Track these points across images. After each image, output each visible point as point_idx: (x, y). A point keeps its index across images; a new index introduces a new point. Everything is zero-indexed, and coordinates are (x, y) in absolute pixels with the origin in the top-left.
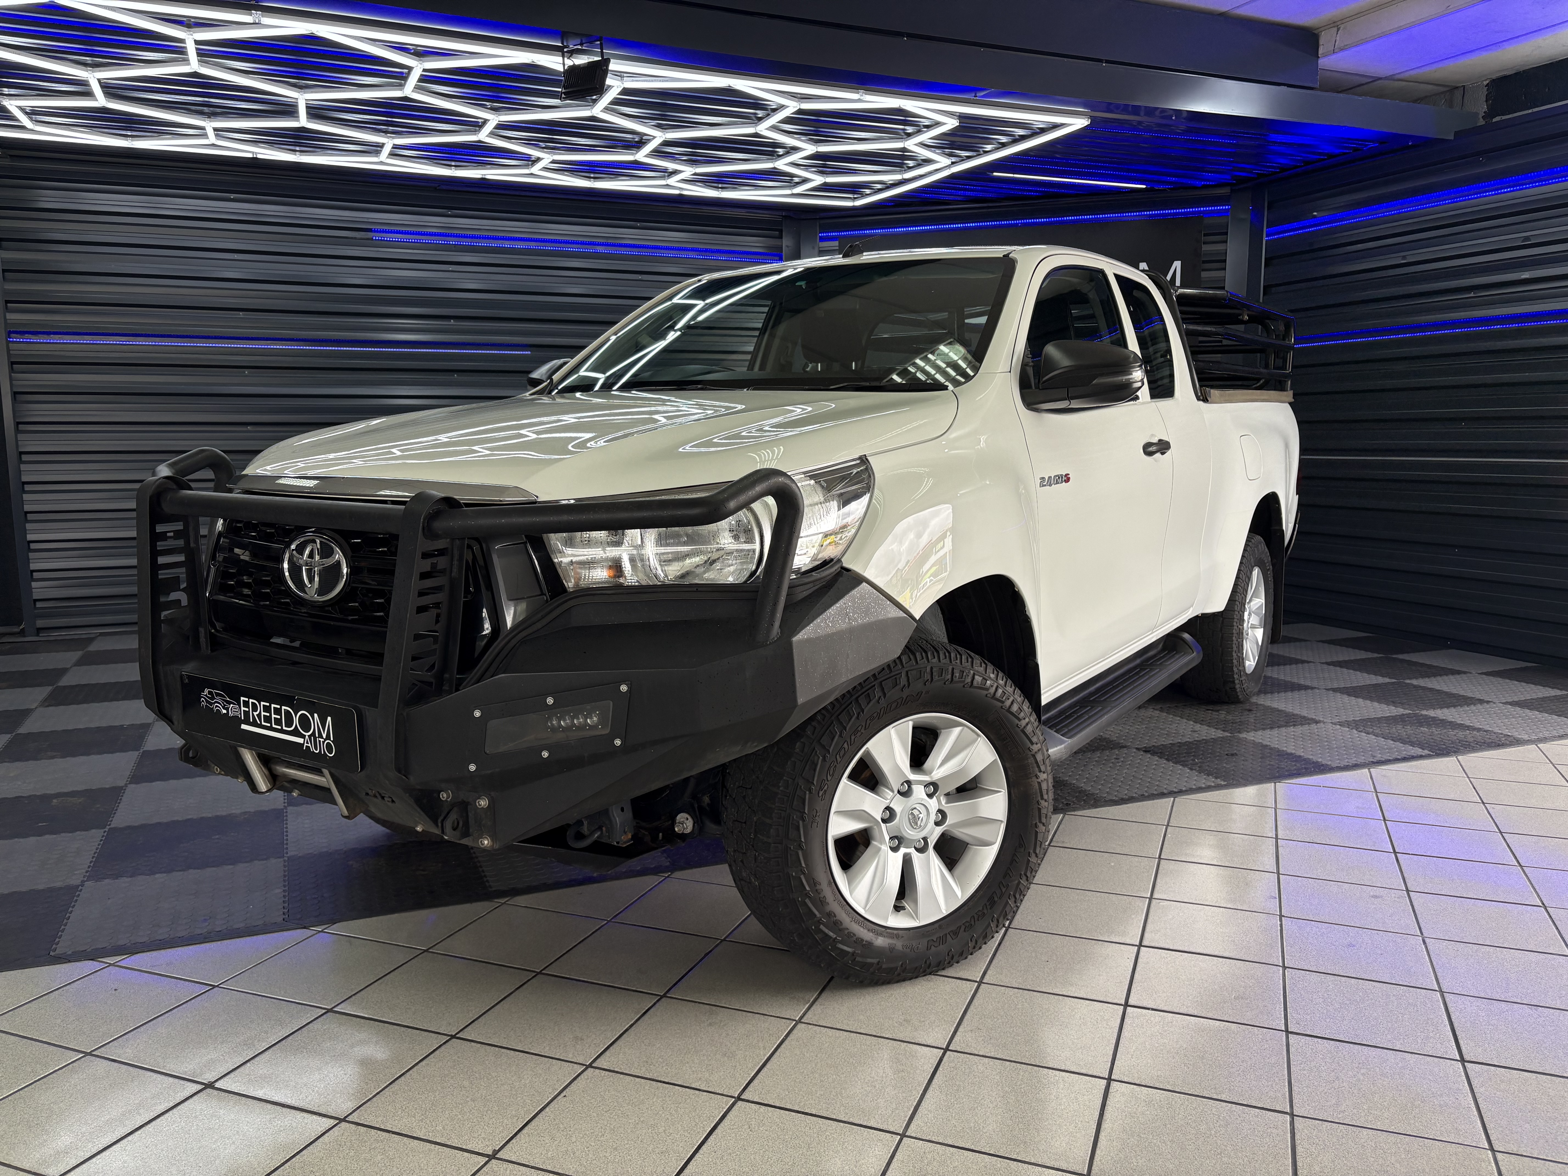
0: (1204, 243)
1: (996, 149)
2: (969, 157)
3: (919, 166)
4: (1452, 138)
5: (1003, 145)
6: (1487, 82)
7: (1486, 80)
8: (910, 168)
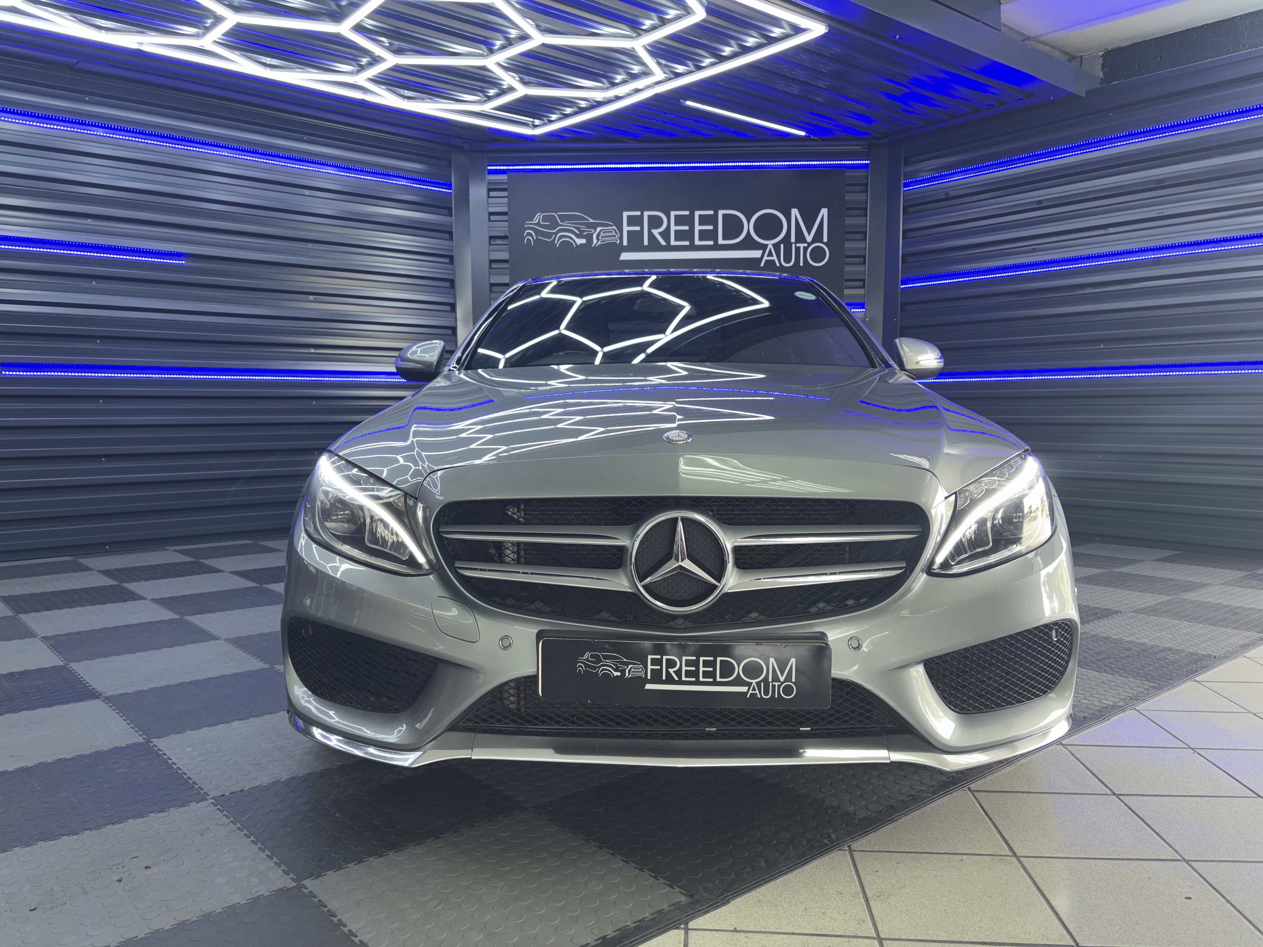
0: (847, 192)
1: (713, 64)
2: (678, 75)
3: (624, 82)
4: (1084, 95)
5: (723, 59)
6: (1103, 53)
7: (1101, 51)
8: (614, 85)
